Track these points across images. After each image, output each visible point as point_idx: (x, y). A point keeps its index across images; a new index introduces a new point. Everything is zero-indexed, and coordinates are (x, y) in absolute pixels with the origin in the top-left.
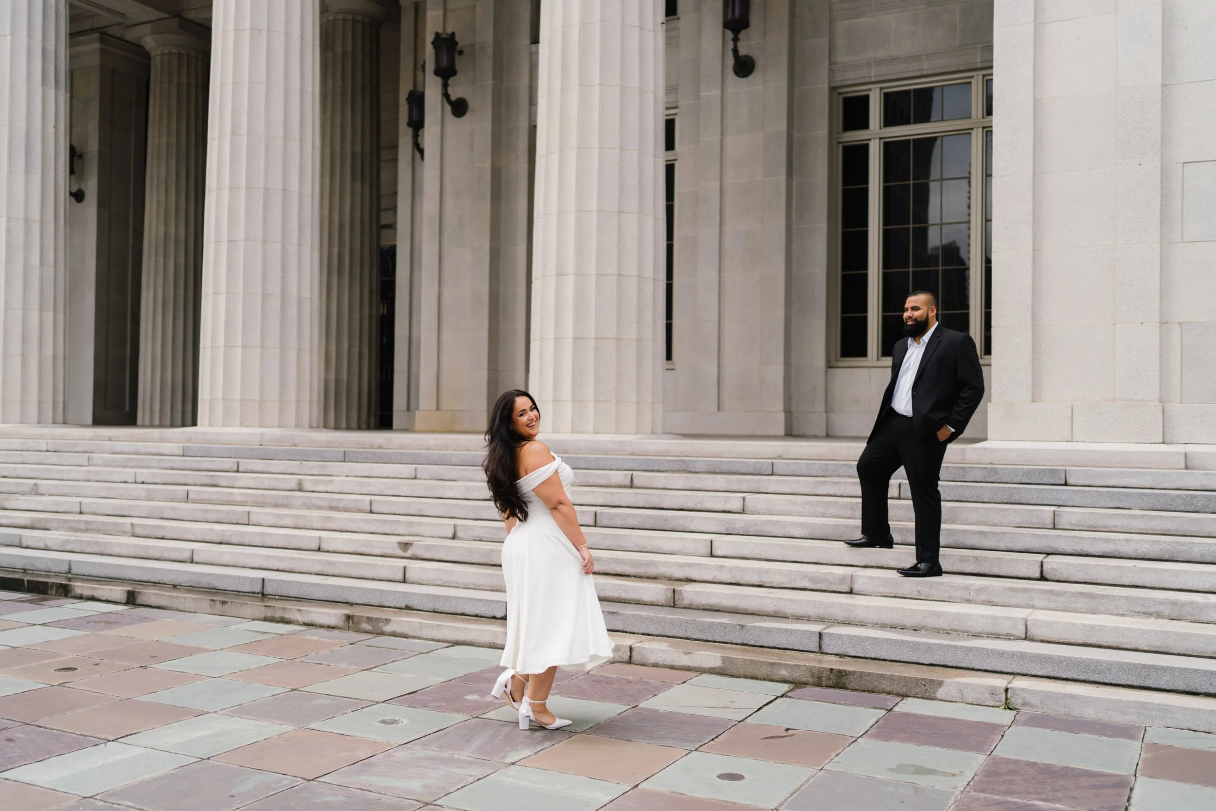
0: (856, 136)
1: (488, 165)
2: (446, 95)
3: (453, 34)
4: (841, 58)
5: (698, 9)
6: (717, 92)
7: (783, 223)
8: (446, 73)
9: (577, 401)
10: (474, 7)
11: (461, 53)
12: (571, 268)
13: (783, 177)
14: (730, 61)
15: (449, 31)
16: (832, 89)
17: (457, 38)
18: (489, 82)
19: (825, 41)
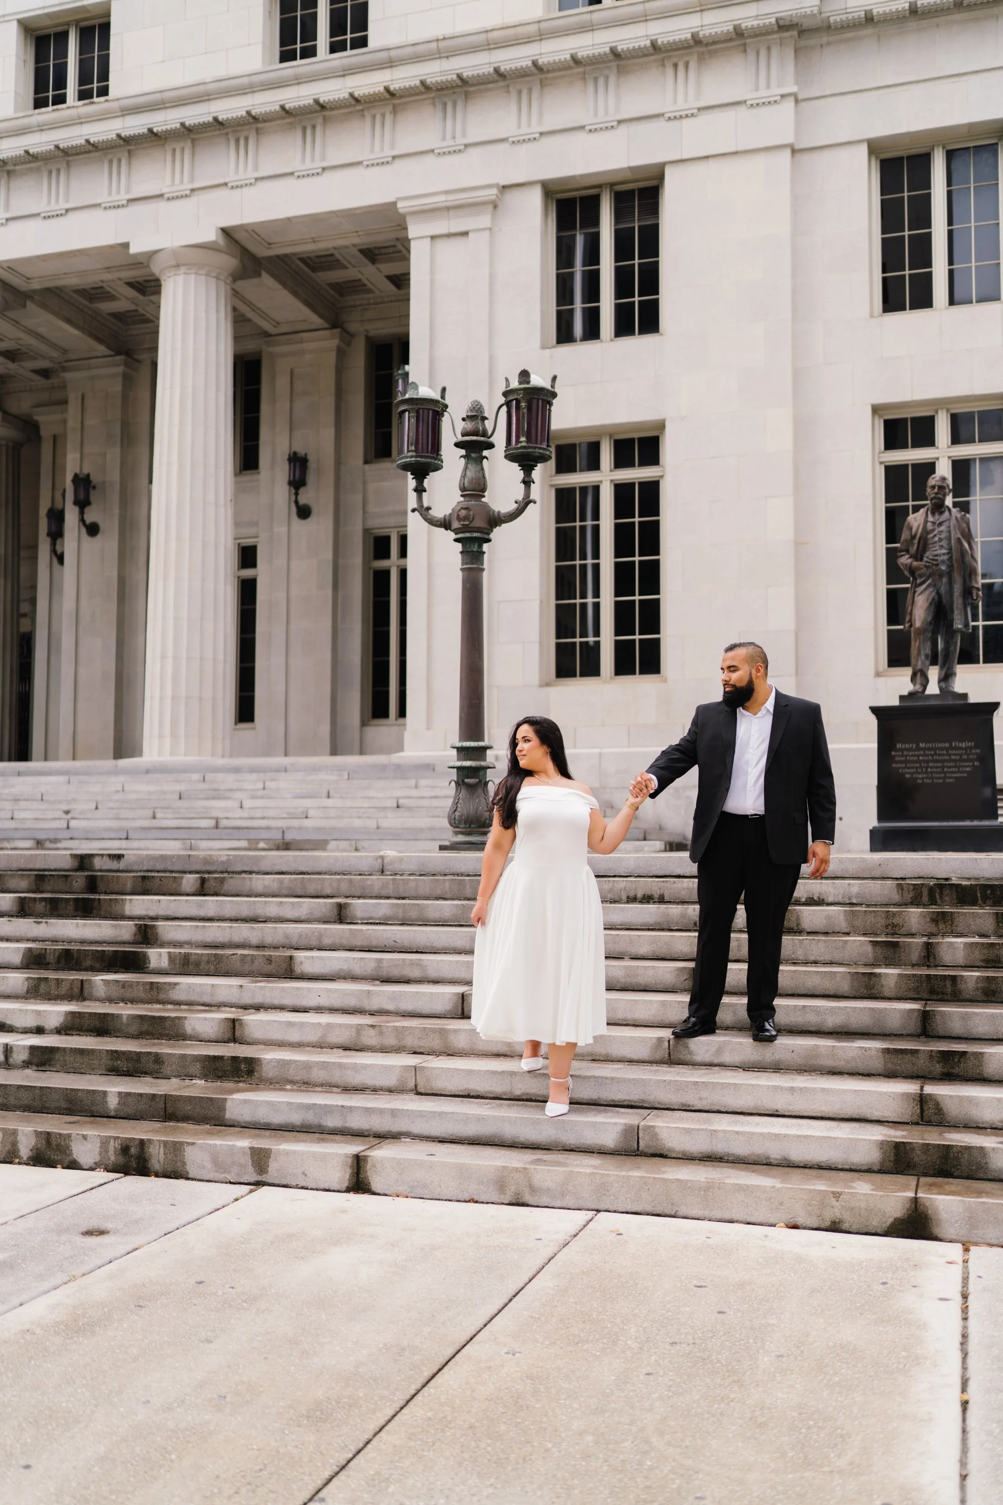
0: (382, 564)
1: (115, 574)
2: (82, 520)
3: (88, 475)
4: (371, 509)
5: (272, 468)
6: (284, 529)
7: (329, 623)
8: (82, 504)
9: (174, 736)
10: (105, 454)
11: (94, 488)
12: (170, 653)
13: (329, 592)
14: (294, 509)
15: (86, 471)
16: (366, 531)
17: (92, 478)
18: (116, 511)
19: (359, 498)
